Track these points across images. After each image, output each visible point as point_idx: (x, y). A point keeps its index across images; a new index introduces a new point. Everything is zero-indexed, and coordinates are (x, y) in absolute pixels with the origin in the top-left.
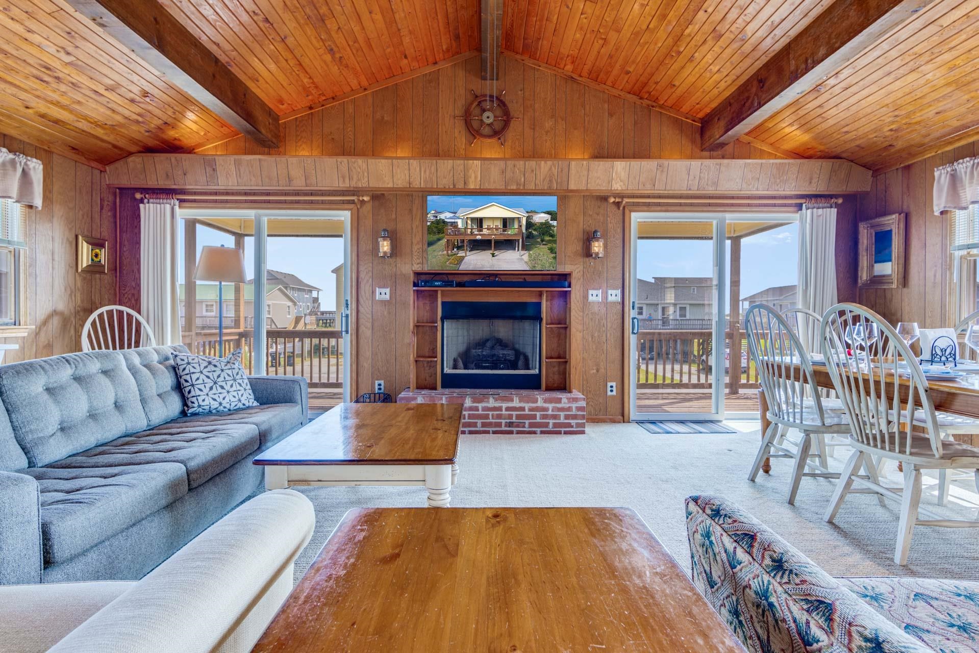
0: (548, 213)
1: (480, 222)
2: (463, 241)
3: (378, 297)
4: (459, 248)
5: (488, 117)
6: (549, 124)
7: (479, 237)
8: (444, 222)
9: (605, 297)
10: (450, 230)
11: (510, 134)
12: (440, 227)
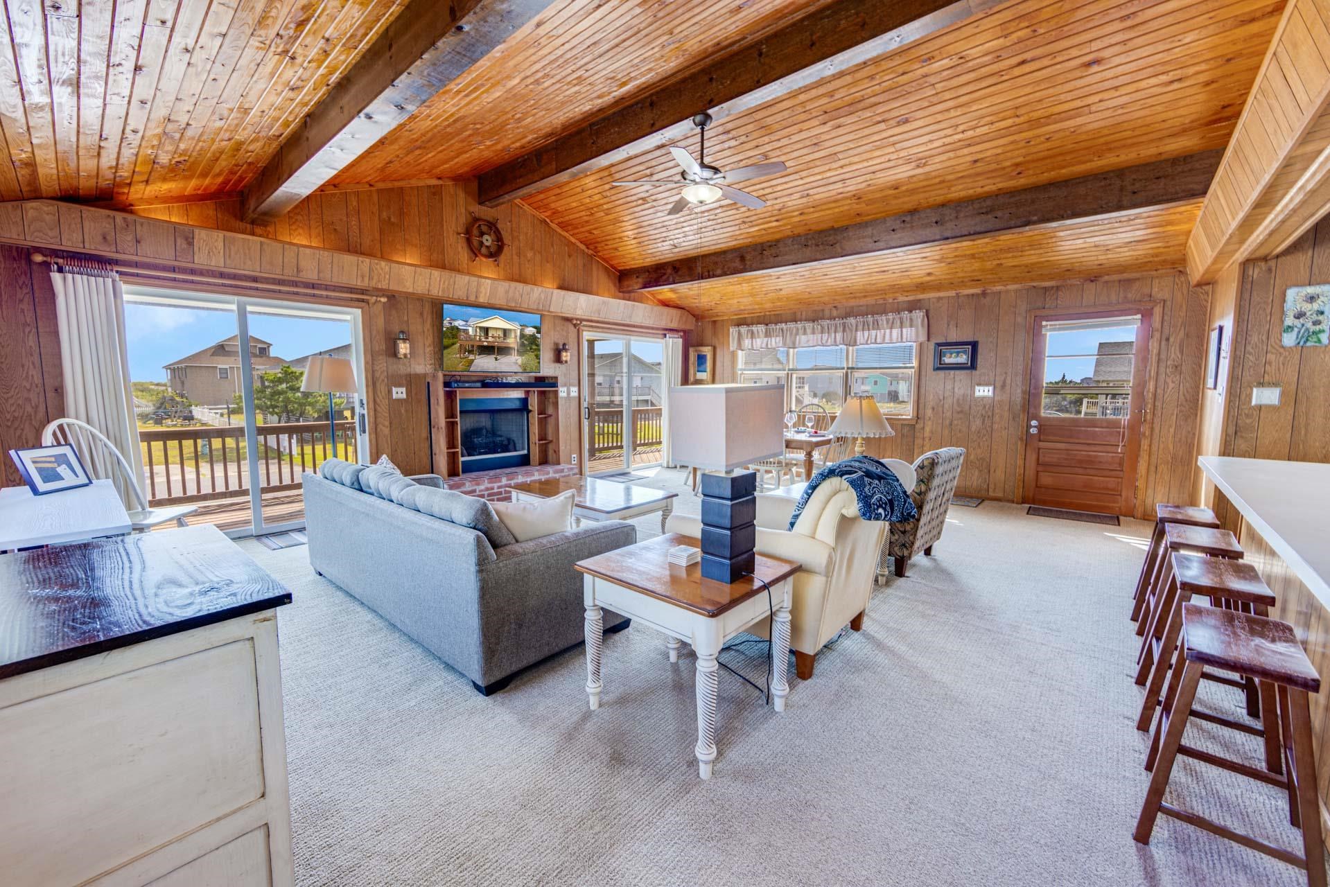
0: (535, 327)
1: (486, 330)
2: (473, 346)
3: (395, 396)
4: (470, 352)
5: (488, 240)
6: (530, 254)
7: (485, 344)
8: (458, 328)
9: (569, 393)
10: (462, 336)
11: (502, 258)
12: (454, 332)
